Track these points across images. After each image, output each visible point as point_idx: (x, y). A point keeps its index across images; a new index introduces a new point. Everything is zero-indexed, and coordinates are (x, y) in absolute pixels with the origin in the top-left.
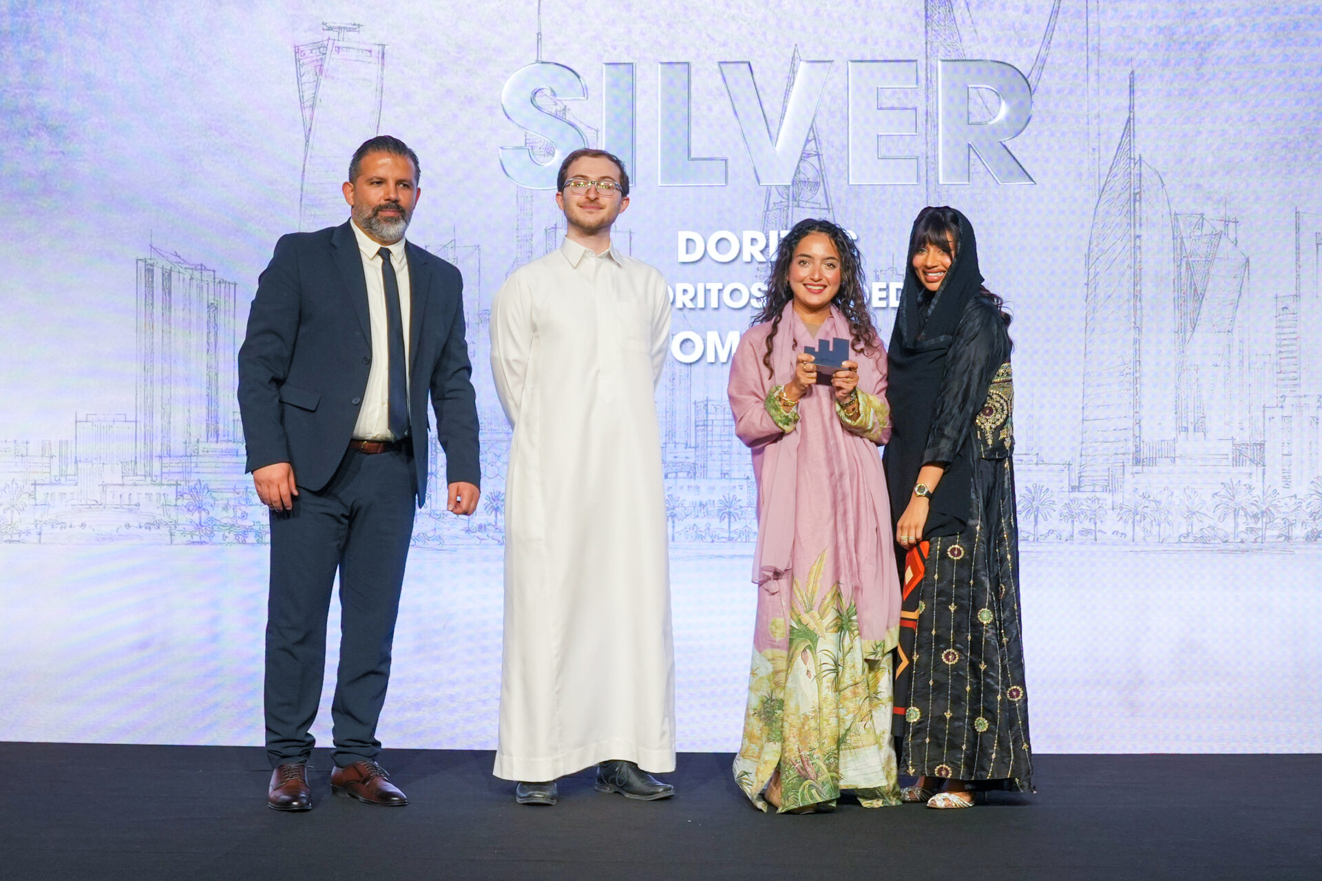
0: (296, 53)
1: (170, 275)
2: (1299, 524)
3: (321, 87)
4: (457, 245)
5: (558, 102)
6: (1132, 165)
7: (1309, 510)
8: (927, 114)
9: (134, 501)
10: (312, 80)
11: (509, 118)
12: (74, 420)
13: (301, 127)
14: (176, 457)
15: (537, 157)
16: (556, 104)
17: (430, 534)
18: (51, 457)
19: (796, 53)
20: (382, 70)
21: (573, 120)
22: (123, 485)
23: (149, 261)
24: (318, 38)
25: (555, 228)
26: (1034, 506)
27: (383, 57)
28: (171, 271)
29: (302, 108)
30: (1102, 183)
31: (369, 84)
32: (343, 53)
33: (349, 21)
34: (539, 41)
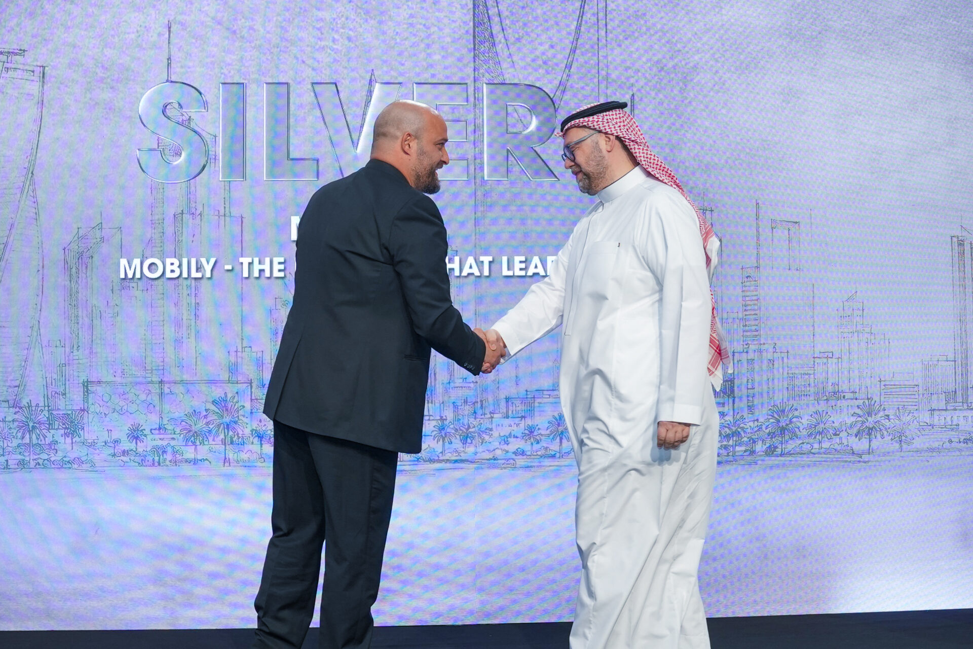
2: (760, 443)
4: (103, 227)
5: (184, 113)
7: (767, 431)
8: (475, 125)
11: (144, 126)
15: (167, 157)
16: (183, 115)
17: (84, 459)
19: (373, 77)
20: (43, 87)
21: (196, 129)
25: (182, 213)
26: (560, 431)
27: (43, 77)
31: (32, 98)
32: (11, 73)
33: (15, 47)
34: (169, 65)
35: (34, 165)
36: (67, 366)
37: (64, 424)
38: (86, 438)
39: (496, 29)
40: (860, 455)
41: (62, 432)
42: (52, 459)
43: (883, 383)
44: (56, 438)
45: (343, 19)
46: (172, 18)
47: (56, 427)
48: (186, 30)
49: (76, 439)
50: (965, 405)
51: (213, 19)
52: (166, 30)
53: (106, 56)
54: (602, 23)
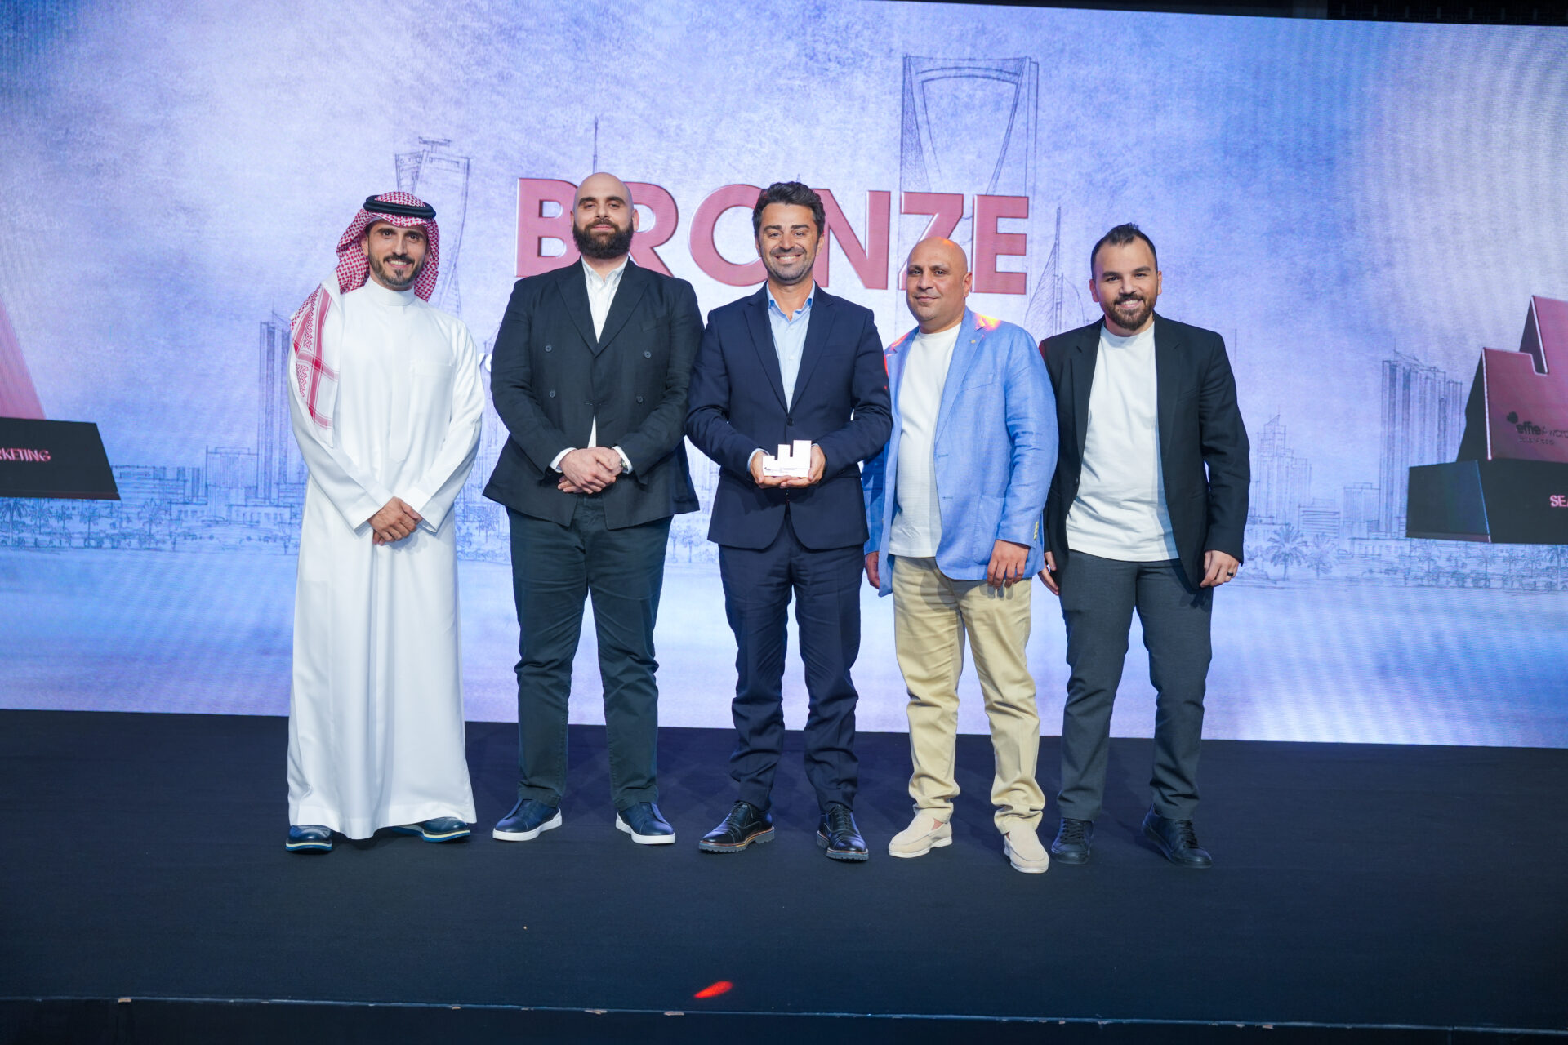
0: (396, 161)
6: (1056, 281)
8: (899, 234)
9: (255, 519)
10: (409, 183)
12: (204, 452)
14: (291, 484)
17: (497, 552)
18: (185, 481)
20: (467, 179)
22: (246, 506)
23: (272, 325)
24: (416, 149)
27: (468, 169)
30: (1032, 294)
31: (456, 189)
32: (435, 163)
33: (441, 137)
34: (595, 161)
35: (457, 257)
36: (484, 460)
37: (479, 517)
38: (501, 531)
39: (924, 136)
40: (1275, 581)
41: (477, 524)
42: (466, 551)
43: (1302, 509)
44: (471, 530)
45: (771, 122)
46: (598, 114)
47: (471, 519)
48: (612, 126)
49: (491, 532)
50: (1389, 536)
51: (640, 116)
52: (593, 126)
53: (532, 150)
54: (1032, 133)
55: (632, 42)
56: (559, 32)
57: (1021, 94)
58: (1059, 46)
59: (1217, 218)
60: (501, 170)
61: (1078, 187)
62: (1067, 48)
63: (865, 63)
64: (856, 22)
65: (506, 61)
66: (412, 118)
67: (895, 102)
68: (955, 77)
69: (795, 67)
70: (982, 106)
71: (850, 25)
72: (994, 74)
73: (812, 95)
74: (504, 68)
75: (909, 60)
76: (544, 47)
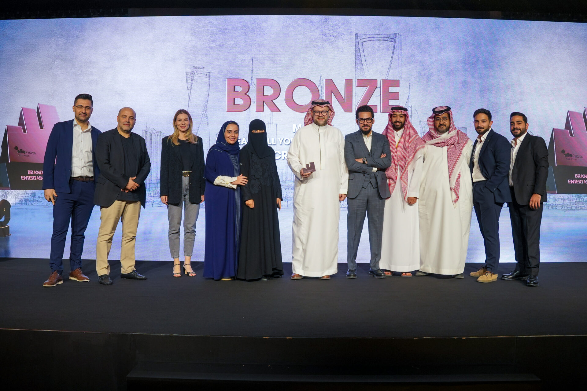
0: (186, 74)
1: (152, 134)
3: (193, 84)
10: (190, 82)
13: (188, 95)
14: (154, 183)
20: (210, 80)
23: (146, 131)
24: (192, 70)
27: (210, 76)
28: (152, 133)
29: (188, 89)
31: (206, 83)
32: (199, 75)
33: (201, 66)
34: (252, 72)
35: (207, 105)
39: (363, 60)
45: (311, 57)
46: (253, 57)
48: (258, 60)
51: (267, 57)
52: (251, 61)
53: (231, 69)
54: (400, 58)
55: (264, 32)
56: (239, 30)
57: (395, 46)
58: (408, 29)
59: (463, 86)
60: (221, 76)
61: (416, 76)
62: (411, 30)
63: (342, 36)
64: (339, 23)
65: (222, 40)
66: (191, 60)
67: (353, 49)
68: (373, 40)
69: (319, 39)
70: (383, 50)
71: (337, 24)
72: (386, 39)
73: (325, 48)
74: (221, 42)
75: (358, 35)
76: (234, 35)
